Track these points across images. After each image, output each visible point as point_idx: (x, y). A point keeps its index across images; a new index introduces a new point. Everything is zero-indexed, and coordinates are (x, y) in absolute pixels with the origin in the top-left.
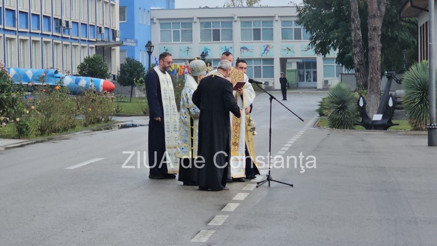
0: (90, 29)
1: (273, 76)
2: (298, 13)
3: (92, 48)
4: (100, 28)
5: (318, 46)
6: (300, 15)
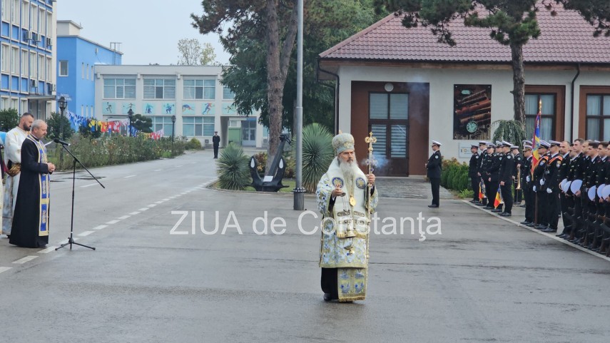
0: (21, 82)
2: (223, 73)
3: (24, 101)
4: (34, 81)
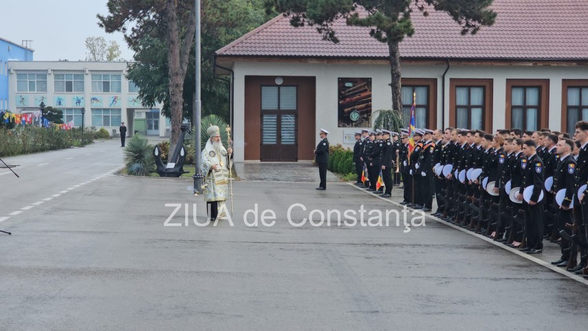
5: (145, 100)
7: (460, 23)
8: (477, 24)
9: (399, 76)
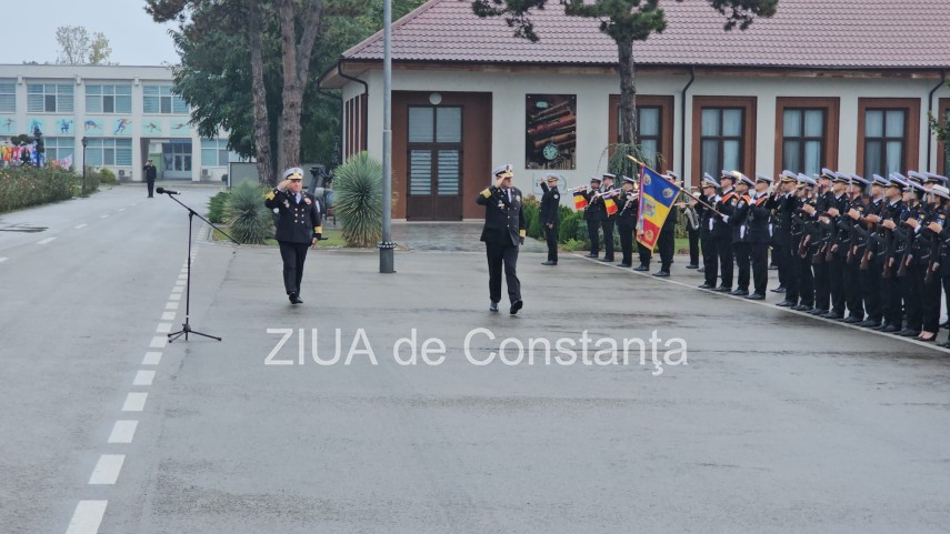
1: (130, 163)
5: (202, 125)
6: (177, 81)
7: (722, 12)
8: (749, 13)
9: (633, 92)
